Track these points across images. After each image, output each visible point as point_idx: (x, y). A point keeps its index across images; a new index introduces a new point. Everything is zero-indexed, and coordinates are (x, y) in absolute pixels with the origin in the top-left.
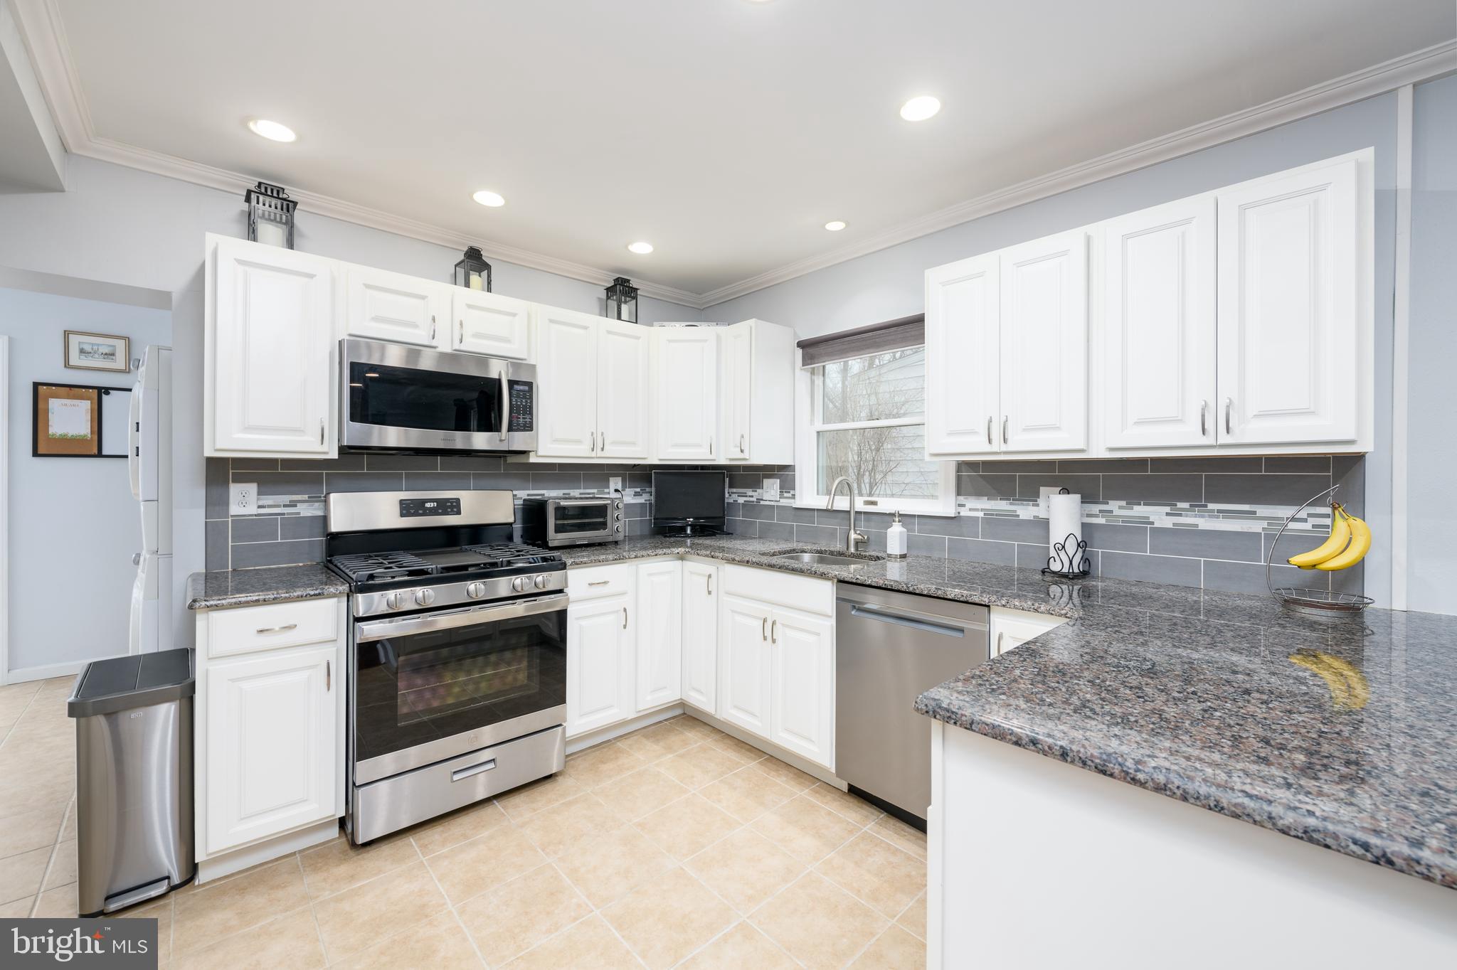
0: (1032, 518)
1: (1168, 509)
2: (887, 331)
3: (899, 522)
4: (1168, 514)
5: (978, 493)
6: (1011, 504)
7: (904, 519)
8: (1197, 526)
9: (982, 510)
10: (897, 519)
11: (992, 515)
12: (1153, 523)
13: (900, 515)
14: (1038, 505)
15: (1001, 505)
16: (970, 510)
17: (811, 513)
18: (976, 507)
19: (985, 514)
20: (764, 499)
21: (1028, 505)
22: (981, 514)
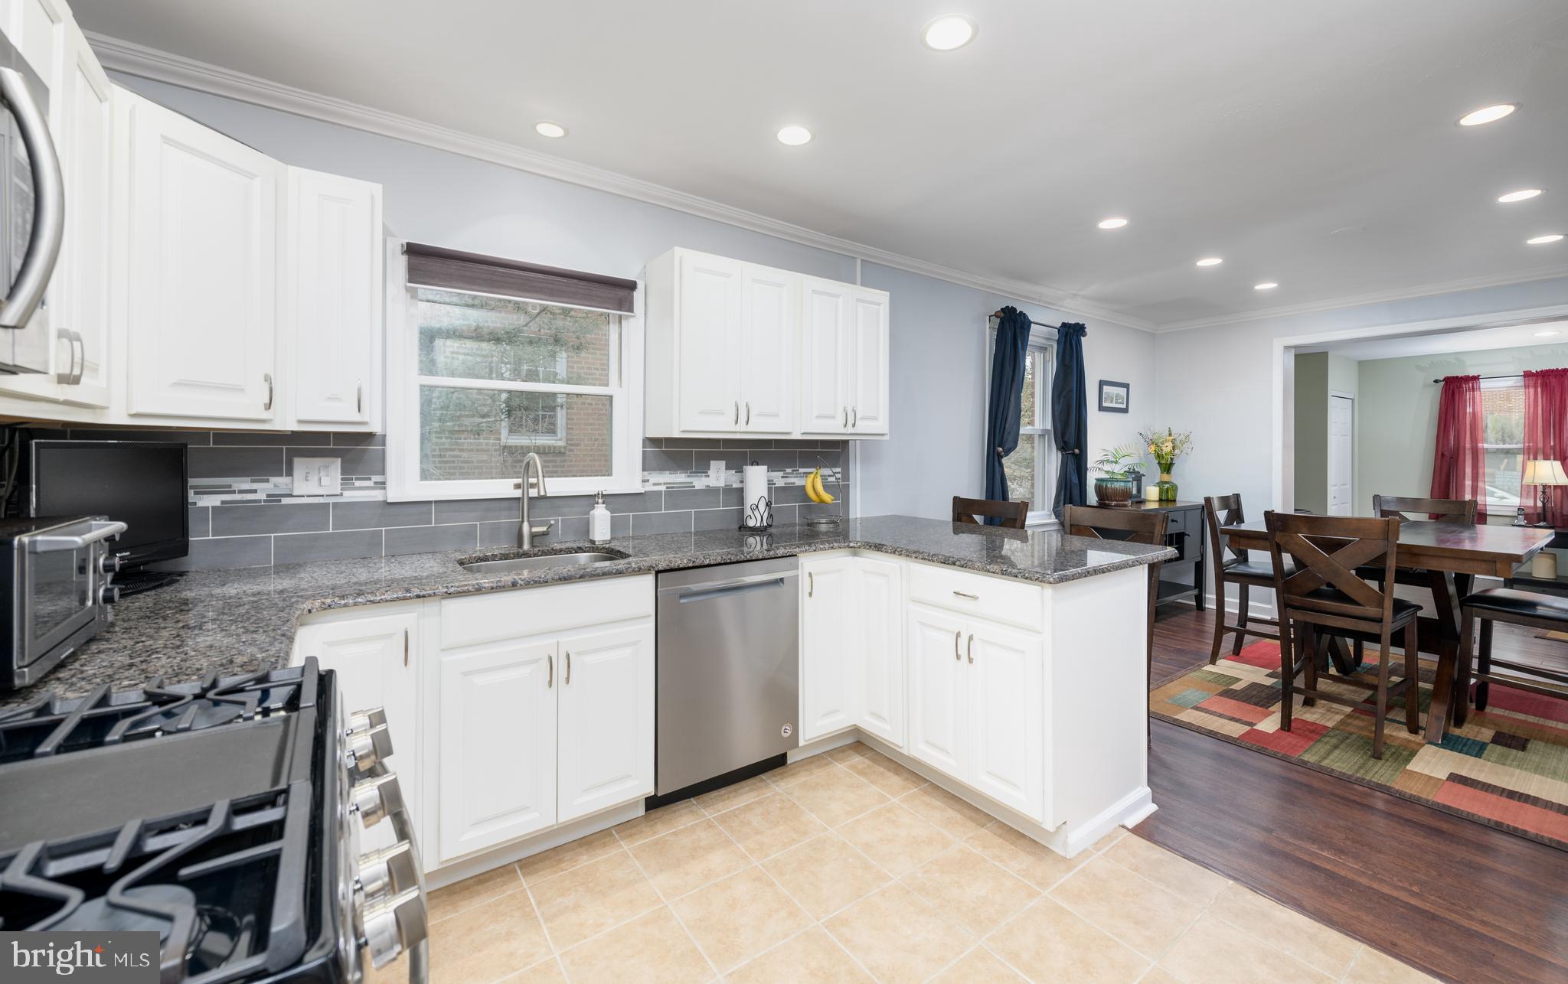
0: (704, 488)
1: (782, 474)
2: (565, 280)
3: (604, 503)
4: (782, 477)
5: (661, 469)
6: (689, 476)
7: (609, 500)
8: (794, 483)
9: (665, 484)
10: (600, 501)
11: (673, 487)
12: (775, 484)
13: (603, 496)
14: (708, 476)
15: (680, 478)
16: (654, 484)
17: (425, 508)
18: (662, 481)
19: (667, 488)
20: (294, 494)
21: (702, 476)
22: (663, 488)
